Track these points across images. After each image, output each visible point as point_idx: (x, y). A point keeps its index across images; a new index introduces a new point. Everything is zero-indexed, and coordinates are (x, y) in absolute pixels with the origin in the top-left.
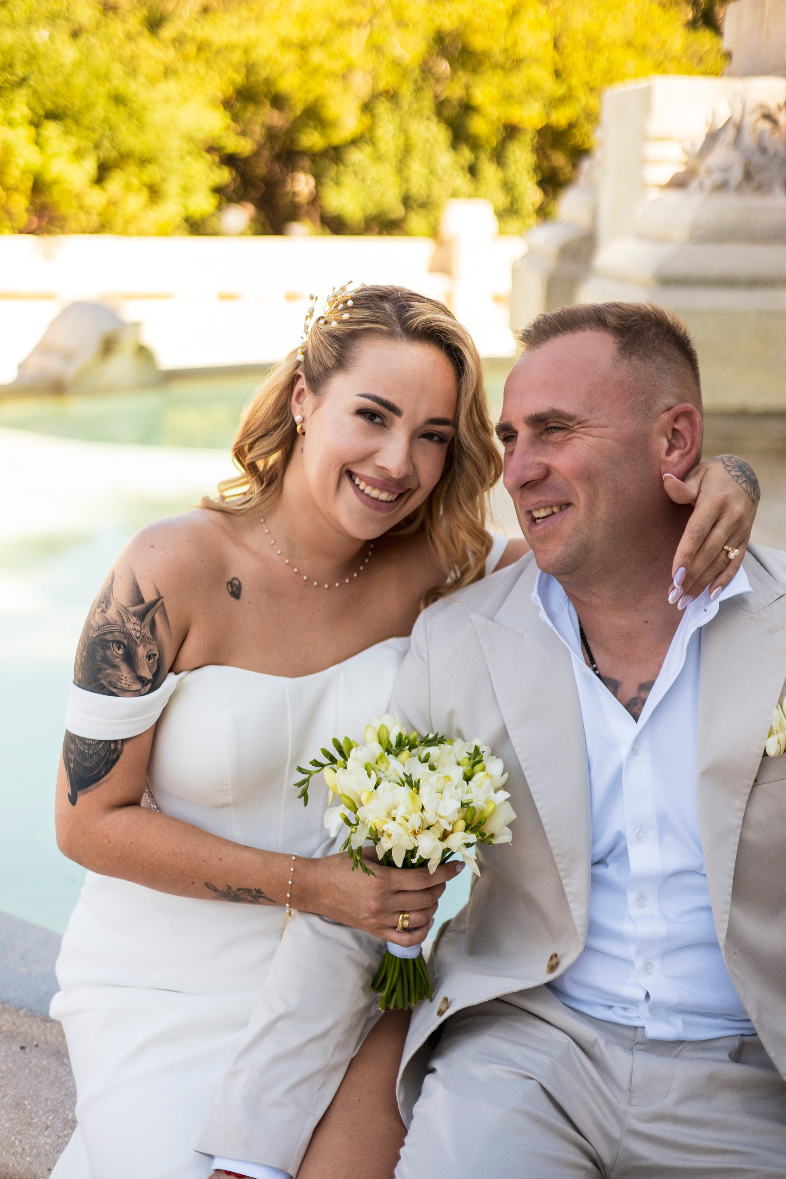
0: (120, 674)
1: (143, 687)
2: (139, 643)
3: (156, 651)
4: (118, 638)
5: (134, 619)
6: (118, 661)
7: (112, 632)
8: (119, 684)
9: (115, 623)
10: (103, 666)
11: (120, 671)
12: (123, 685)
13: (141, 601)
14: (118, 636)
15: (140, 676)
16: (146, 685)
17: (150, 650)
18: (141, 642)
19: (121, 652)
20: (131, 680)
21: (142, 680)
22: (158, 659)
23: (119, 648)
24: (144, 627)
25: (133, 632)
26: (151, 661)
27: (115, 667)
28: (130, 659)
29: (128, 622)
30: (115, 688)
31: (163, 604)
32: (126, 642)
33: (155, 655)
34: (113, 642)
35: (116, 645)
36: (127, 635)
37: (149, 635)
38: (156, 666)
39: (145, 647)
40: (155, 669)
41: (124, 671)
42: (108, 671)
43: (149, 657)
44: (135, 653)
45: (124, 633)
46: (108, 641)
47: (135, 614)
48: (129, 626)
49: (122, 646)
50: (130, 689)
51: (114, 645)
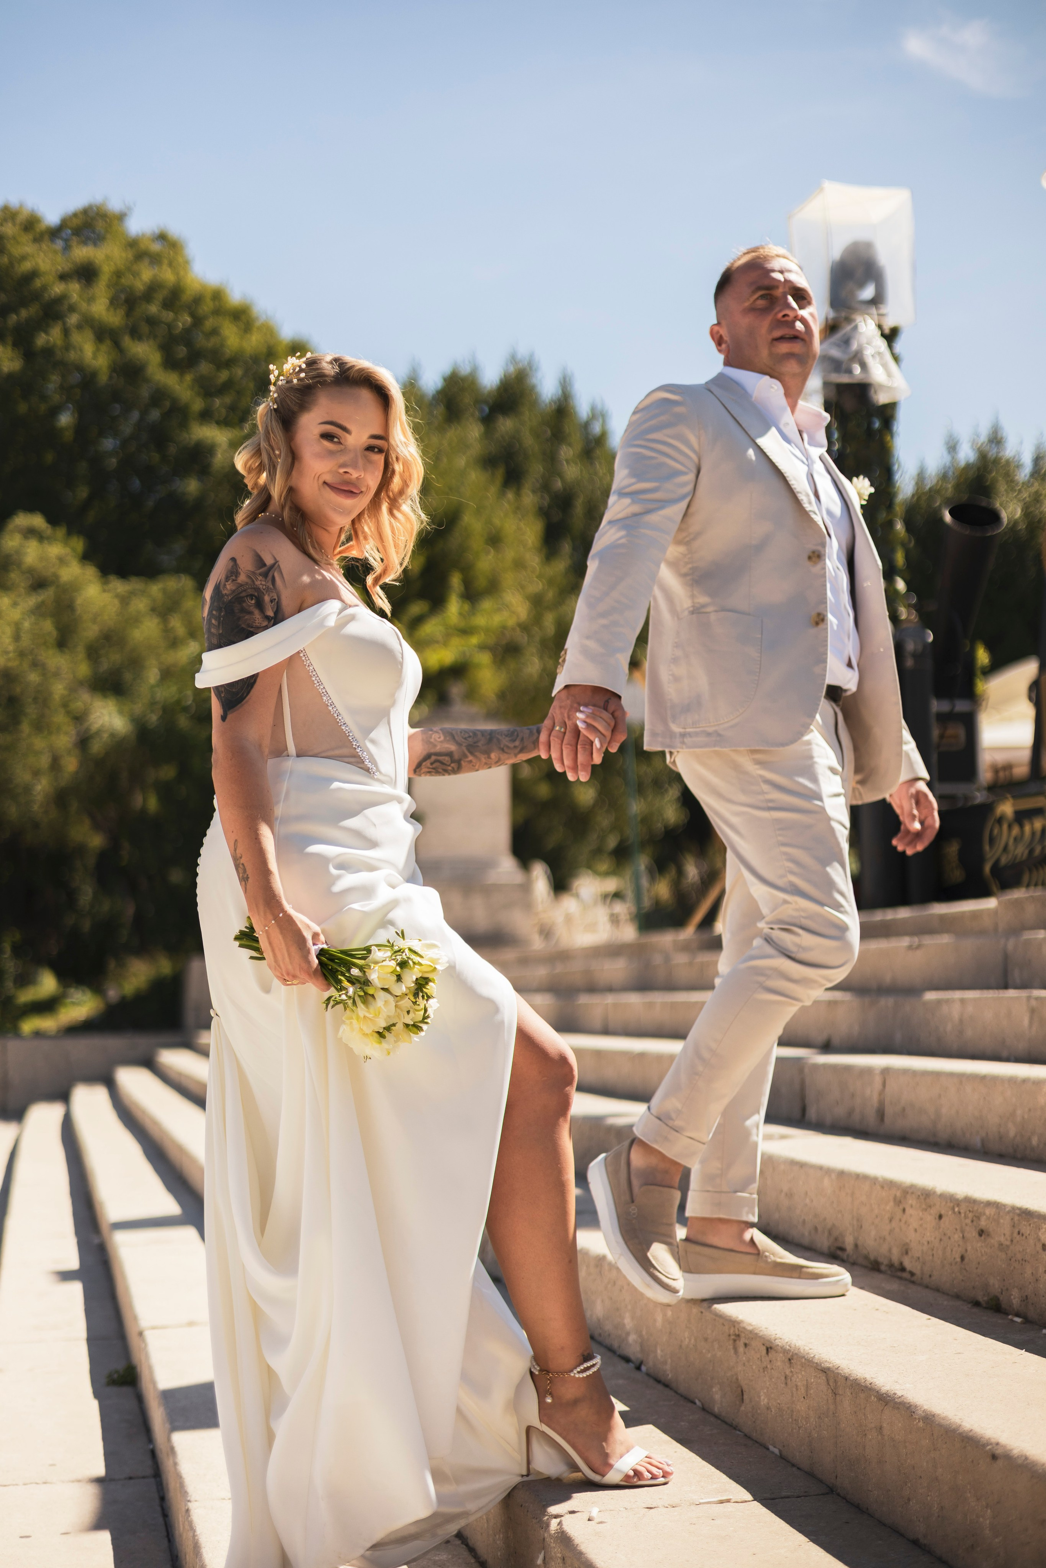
0: (254, 617)
1: (269, 623)
2: (265, 593)
3: (276, 597)
4: (251, 593)
5: (260, 578)
6: (252, 609)
7: (245, 591)
8: (254, 624)
9: (247, 583)
10: (242, 615)
11: (254, 615)
12: (257, 624)
13: (265, 565)
14: (250, 592)
15: (267, 616)
16: (271, 620)
17: (272, 597)
18: (267, 592)
19: (253, 602)
20: (262, 620)
21: (268, 618)
22: (277, 602)
23: (252, 599)
24: (268, 582)
25: (261, 586)
26: (273, 603)
27: (251, 613)
28: (260, 605)
29: (256, 580)
30: (252, 627)
31: (279, 565)
32: (256, 594)
33: (275, 599)
34: (247, 596)
35: (250, 598)
36: (257, 589)
37: (272, 586)
38: (276, 607)
39: (269, 595)
40: (275, 609)
41: (257, 615)
42: (246, 617)
43: (272, 601)
44: (263, 600)
45: (254, 588)
46: (243, 597)
47: (260, 574)
48: (258, 583)
49: (254, 598)
50: (262, 626)
51: (248, 598)
